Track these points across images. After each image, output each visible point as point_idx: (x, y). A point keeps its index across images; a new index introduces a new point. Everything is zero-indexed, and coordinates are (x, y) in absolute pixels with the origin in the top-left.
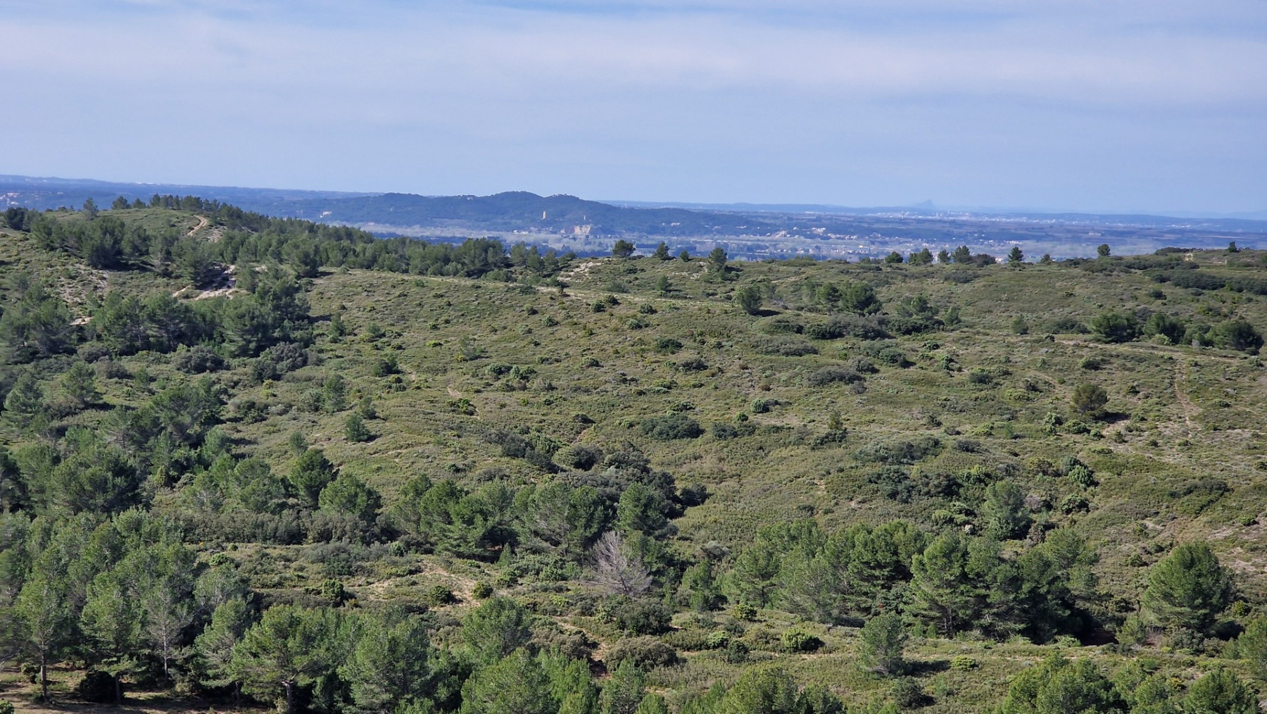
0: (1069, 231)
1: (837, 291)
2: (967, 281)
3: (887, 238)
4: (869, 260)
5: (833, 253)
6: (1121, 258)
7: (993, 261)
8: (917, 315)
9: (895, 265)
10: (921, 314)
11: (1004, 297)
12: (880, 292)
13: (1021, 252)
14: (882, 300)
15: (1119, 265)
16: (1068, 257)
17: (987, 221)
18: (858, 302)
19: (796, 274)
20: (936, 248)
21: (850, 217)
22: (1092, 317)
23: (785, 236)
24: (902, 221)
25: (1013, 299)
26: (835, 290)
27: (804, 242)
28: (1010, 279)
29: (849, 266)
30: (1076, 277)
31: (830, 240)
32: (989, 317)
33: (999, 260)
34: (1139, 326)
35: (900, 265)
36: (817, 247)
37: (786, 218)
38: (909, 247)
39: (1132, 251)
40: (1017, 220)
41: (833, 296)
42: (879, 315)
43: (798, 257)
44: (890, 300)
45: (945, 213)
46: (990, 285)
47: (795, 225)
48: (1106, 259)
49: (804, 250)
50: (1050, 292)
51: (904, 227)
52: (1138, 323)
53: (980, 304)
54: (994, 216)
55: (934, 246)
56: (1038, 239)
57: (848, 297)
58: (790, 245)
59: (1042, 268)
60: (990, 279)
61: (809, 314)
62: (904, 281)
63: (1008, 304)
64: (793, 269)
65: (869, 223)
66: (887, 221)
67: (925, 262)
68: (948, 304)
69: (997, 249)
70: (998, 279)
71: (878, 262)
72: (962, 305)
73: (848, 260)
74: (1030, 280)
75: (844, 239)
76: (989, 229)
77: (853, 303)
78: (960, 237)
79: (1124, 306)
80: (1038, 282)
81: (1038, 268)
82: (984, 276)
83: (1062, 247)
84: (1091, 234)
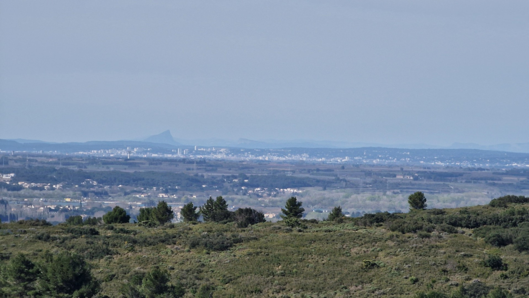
0: (369, 174)
1: (32, 266)
2: (223, 248)
3: (106, 188)
4: (80, 221)
5: (28, 210)
6: (441, 212)
7: (260, 218)
9: (119, 226)
11: (278, 269)
12: (97, 267)
13: (300, 204)
14: (99, 277)
15: (438, 221)
16: (369, 211)
17: (252, 161)
18: (64, 281)
20: (179, 200)
21: (51, 157)
24: (128, 162)
25: (291, 273)
26: (29, 265)
28: (286, 244)
29: (50, 229)
30: (380, 240)
31: (22, 192)
33: (269, 216)
35: (126, 226)
36: (2, 202)
38: (139, 200)
39: (458, 201)
40: (296, 158)
41: (27, 274)
44: (111, 278)
45: (191, 151)
46: (258, 254)
48: (421, 214)
50: (345, 262)
51: (131, 171)
53: (245, 280)
54: (262, 152)
55: (175, 197)
56: (325, 185)
57: (49, 275)
59: (331, 227)
60: (257, 243)
62: (132, 250)
63: (283, 279)
65: (79, 165)
66: (106, 162)
67: (162, 221)
68: (197, 282)
69: (267, 200)
70: (269, 244)
71: (93, 222)
72: (217, 282)
73: (48, 220)
74: (314, 245)
75: (42, 189)
76: (254, 172)
77: (56, 283)
78: (214, 183)
79: (448, 280)
80: (326, 247)
81: (325, 228)
82: (249, 240)
83: (359, 197)
84: (400, 177)
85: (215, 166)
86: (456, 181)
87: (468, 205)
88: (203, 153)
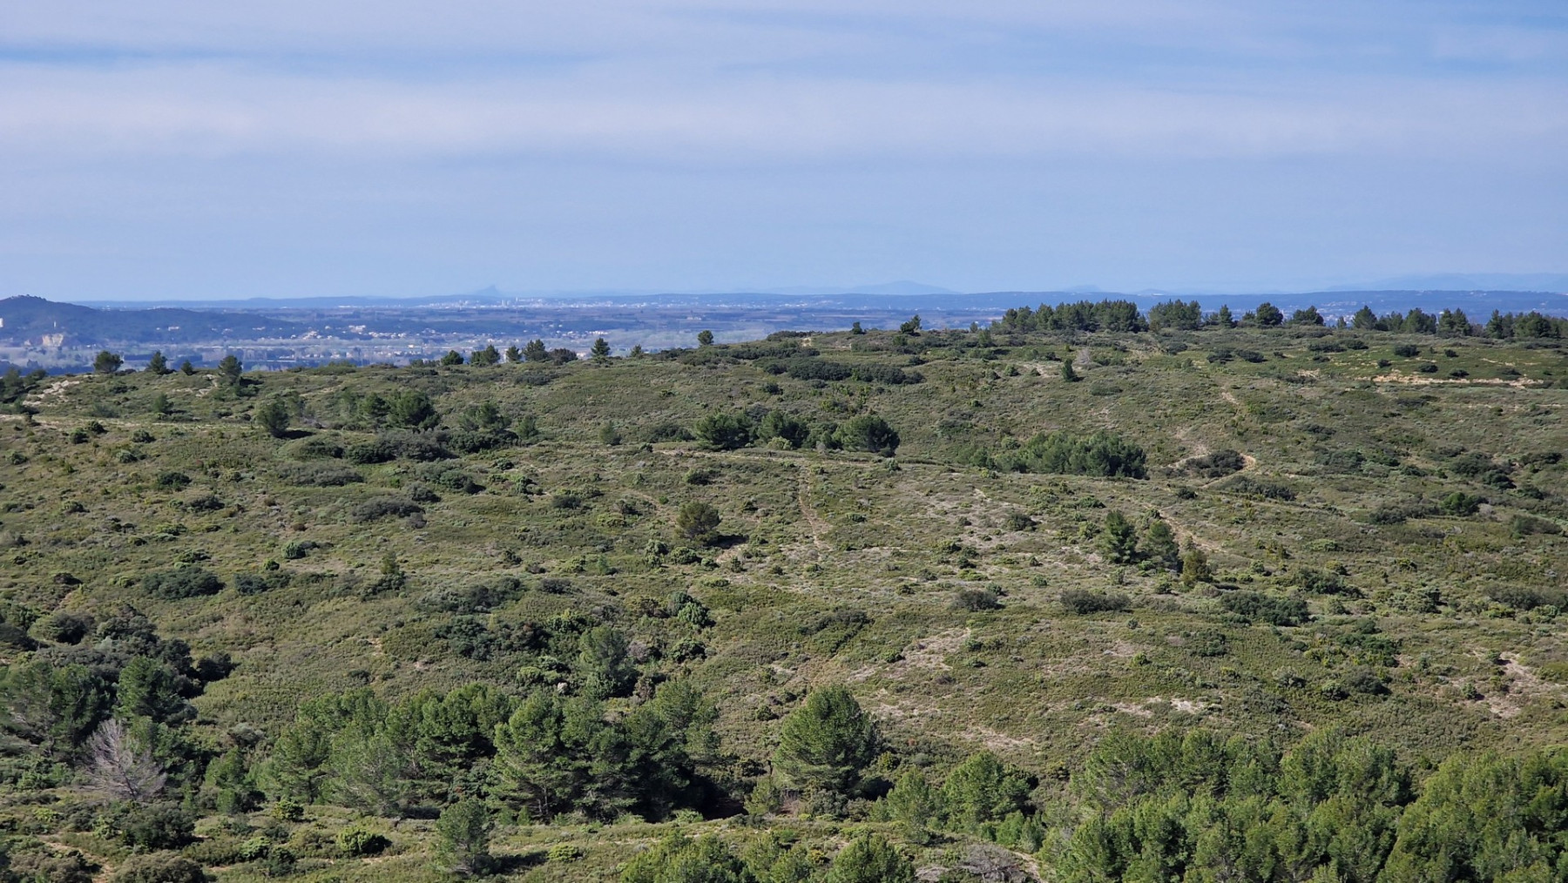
0: (664, 316)
1: (384, 402)
2: (543, 383)
3: (443, 335)
4: (422, 364)
5: (378, 356)
6: (727, 347)
7: (573, 356)
8: (485, 427)
9: (455, 367)
10: (489, 426)
11: (590, 400)
12: (438, 402)
13: (606, 344)
14: (440, 411)
15: (723, 354)
16: (664, 348)
17: (564, 309)
18: (411, 415)
19: (331, 384)
20: (504, 344)
21: (396, 310)
22: (697, 420)
23: (315, 337)
24: (460, 313)
25: (600, 403)
26: (381, 402)
27: (340, 344)
28: (596, 378)
29: (397, 371)
30: (675, 372)
31: (372, 340)
32: (572, 426)
33: (581, 355)
34: (753, 428)
35: (460, 367)
36: (356, 349)
37: (315, 315)
38: (470, 344)
39: (740, 337)
40: (601, 305)
41: (379, 409)
42: (437, 430)
43: (333, 363)
44: (450, 411)
45: (513, 301)
46: (572, 387)
47: (327, 324)
48: (709, 348)
49: (339, 353)
50: (645, 392)
51: (463, 320)
52: (751, 425)
53: (562, 410)
54: (574, 301)
55: (501, 341)
56: (627, 327)
57: (398, 409)
58: (323, 348)
59: (633, 363)
60: (571, 378)
61: (349, 433)
62: (466, 387)
63: (594, 408)
64: (326, 378)
65: (420, 317)
66: (443, 314)
67: (491, 362)
68: (522, 413)
69: (578, 342)
70: (581, 379)
71: (433, 364)
72: (539, 413)
73: (395, 364)
74: (619, 378)
75: (389, 338)
76: (567, 318)
77: (404, 416)
78: (533, 329)
79: (733, 404)
80: (629, 380)
81: (628, 363)
82: (564, 375)
83: (657, 336)
84: (690, 318)
85: (533, 314)
86: (737, 320)
87: (749, 341)
88: (522, 303)
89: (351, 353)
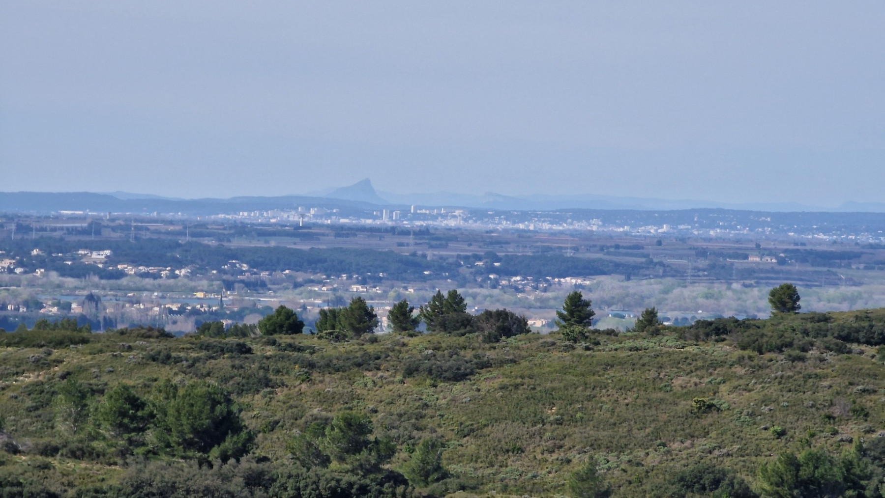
0: (702, 253)
1: (142, 405)
2: (459, 377)
3: (264, 275)
4: (220, 331)
5: (133, 311)
6: (825, 318)
7: (521, 326)
8: (342, 459)
9: (285, 339)
10: (350, 458)
11: (552, 413)
12: (249, 407)
13: (587, 304)
14: (253, 425)
15: (819, 333)
16: (701, 315)
17: (506, 231)
18: (194, 431)
19: (39, 364)
20: (384, 296)
21: (171, 223)
22: (762, 460)
23: (11, 271)
24: (299, 232)
25: (573, 420)
26: (137, 404)
27: (59, 286)
28: (564, 370)
29: (171, 344)
30: (722, 364)
31: (124, 281)
32: (514, 464)
33: (536, 323)
34: (875, 481)
35: (298, 340)
36: (91, 298)
37: (13, 227)
38: (318, 295)
39: (853, 299)
40: (579, 226)
41: (133, 418)
42: (247, 463)
43: (44, 324)
44: (273, 426)
45: (405, 213)
46: (516, 387)
47: (36, 244)
48: (790, 320)
49: (58, 304)
50: (661, 401)
51: (305, 247)
52: (869, 477)
53: (496, 431)
54: (525, 216)
55: (378, 290)
56: (630, 272)
57: (170, 419)
58: (25, 293)
59: (639, 343)
60: (516, 370)
61: (71, 464)
62: (308, 379)
63: (560, 430)
64: (31, 353)
65: (219, 237)
66: (264, 232)
67: (358, 331)
68: (415, 433)
69: (531, 297)
70: (536, 370)
71: (243, 332)
72: (450, 435)
73: (168, 329)
74: (611, 373)
75: (156, 276)
76: (511, 250)
77: (181, 433)
78: (442, 268)
79: (835, 433)
80: (631, 377)
81: (630, 344)
82: (502, 363)
83: (687, 292)
84: (754, 259)
85: (443, 239)
86: (849, 266)
87: (870, 306)
88: (424, 217)
89: (82, 304)
